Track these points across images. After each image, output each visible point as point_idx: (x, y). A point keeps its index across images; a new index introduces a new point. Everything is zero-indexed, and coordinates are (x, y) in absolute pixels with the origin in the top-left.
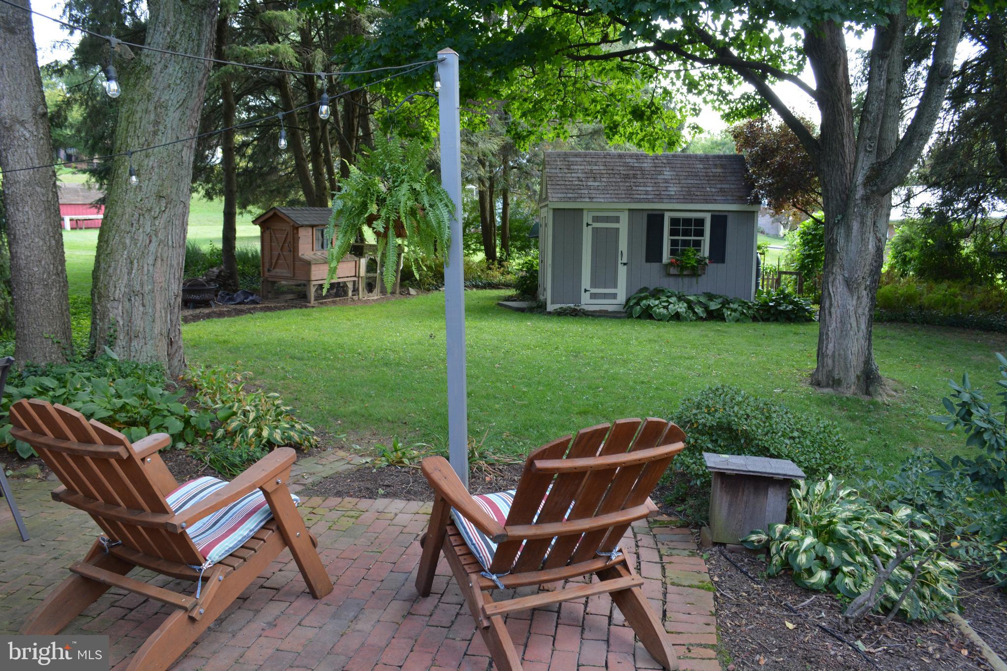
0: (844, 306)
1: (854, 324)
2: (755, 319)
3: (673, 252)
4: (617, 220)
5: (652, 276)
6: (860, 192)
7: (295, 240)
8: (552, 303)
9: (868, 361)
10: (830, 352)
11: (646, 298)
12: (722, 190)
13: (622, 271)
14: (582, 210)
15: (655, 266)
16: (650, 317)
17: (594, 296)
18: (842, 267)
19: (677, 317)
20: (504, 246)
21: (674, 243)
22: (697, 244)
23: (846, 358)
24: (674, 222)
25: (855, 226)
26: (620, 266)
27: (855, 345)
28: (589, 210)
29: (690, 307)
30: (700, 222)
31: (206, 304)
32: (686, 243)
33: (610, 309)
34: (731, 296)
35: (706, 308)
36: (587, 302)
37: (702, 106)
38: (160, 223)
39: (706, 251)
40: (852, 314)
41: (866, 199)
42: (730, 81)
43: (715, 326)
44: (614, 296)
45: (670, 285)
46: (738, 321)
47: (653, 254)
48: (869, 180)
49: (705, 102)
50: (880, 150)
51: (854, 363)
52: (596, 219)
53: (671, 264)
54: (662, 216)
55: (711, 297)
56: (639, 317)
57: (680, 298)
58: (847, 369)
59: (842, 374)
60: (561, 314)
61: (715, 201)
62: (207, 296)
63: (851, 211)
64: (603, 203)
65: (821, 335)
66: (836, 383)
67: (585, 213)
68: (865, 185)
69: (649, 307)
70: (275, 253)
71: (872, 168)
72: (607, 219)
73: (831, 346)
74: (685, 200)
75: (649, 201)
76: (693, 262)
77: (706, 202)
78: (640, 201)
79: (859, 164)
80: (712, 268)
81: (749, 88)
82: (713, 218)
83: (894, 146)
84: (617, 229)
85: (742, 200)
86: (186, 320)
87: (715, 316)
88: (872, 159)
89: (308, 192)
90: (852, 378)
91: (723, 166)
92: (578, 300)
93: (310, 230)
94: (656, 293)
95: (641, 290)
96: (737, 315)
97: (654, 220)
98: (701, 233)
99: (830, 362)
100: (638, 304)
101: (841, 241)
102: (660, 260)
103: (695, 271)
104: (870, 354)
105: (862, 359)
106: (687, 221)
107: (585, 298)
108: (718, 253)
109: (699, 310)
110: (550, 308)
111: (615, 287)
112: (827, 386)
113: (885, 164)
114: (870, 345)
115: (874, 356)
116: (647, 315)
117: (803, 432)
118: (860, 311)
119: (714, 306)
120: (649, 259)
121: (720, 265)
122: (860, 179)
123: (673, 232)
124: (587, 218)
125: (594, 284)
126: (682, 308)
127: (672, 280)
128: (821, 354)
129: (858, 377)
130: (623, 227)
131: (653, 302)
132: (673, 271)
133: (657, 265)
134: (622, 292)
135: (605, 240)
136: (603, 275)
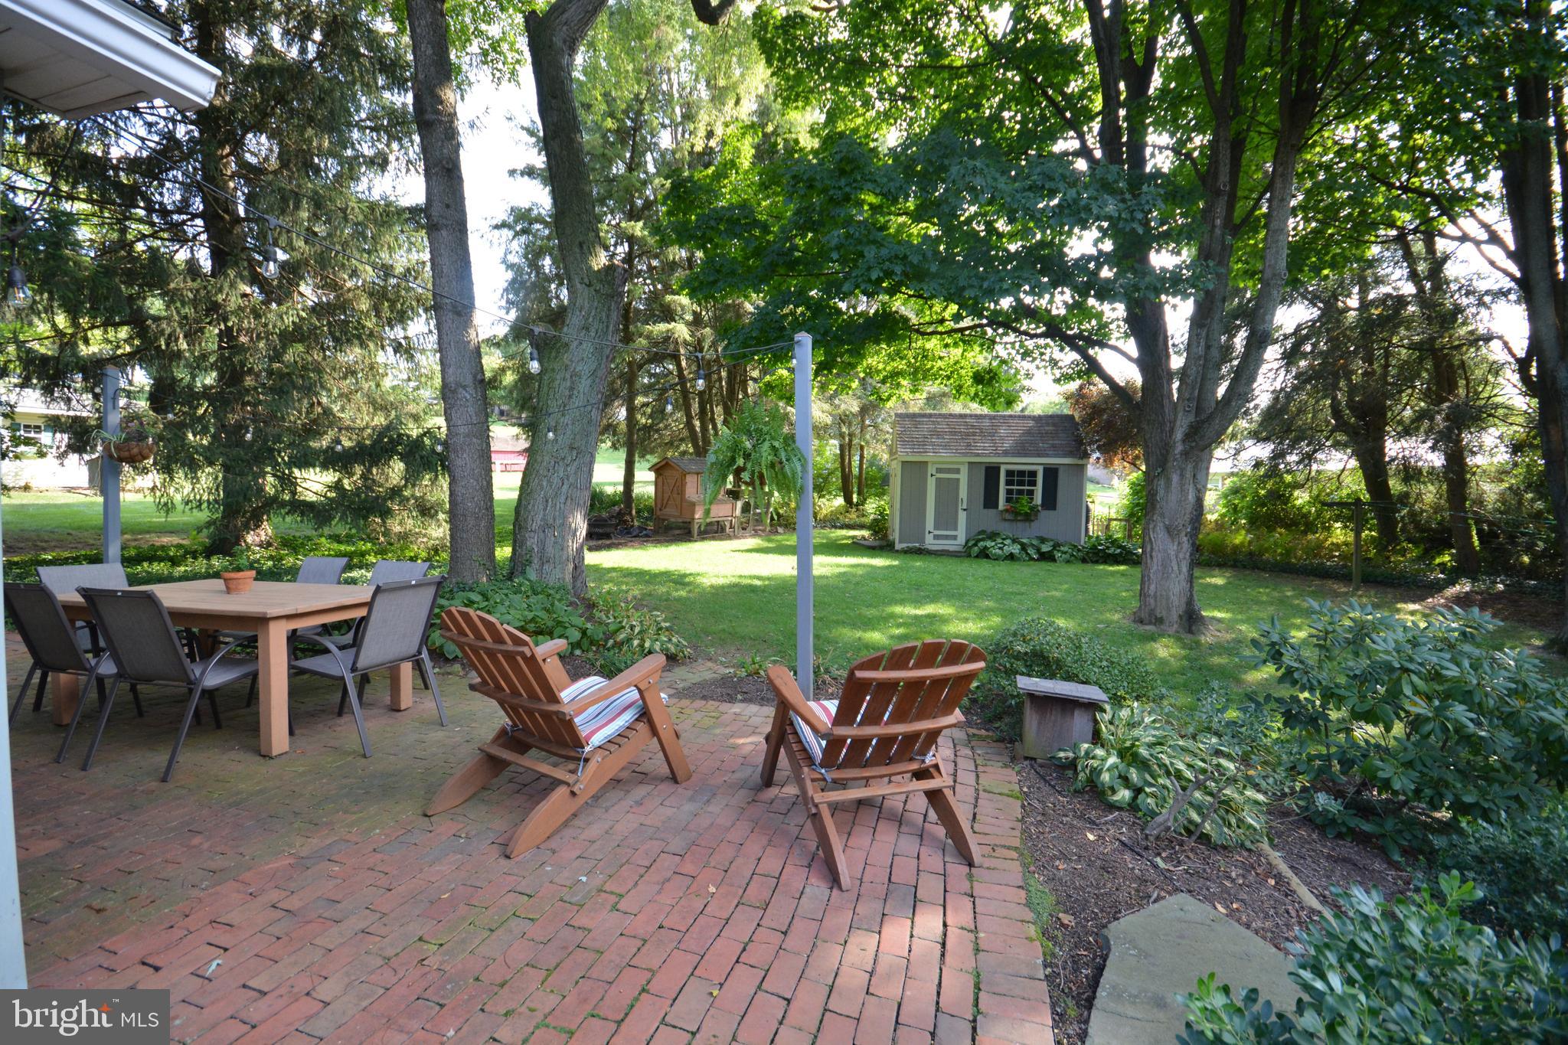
0: (1165, 551)
1: (1176, 568)
2: (1084, 561)
3: (1008, 500)
4: (958, 471)
5: (990, 520)
6: (1179, 448)
7: (683, 485)
8: (900, 542)
9: (1190, 602)
10: (1152, 592)
11: (982, 540)
12: (1053, 446)
13: (962, 517)
14: (926, 463)
15: (992, 512)
16: (987, 557)
17: (936, 537)
18: (1162, 515)
19: (1011, 557)
20: (859, 493)
21: (1009, 492)
22: (1031, 493)
23: (1168, 598)
24: (1009, 473)
25: (1175, 478)
26: (960, 511)
27: (1176, 588)
28: (934, 463)
29: (1024, 547)
30: (1033, 474)
31: (607, 536)
32: (1020, 492)
33: (951, 548)
34: (1061, 540)
35: (1038, 550)
36: (930, 542)
37: (1035, 371)
38: (571, 469)
39: (1038, 499)
40: (1173, 558)
41: (1186, 454)
42: (1062, 350)
43: (1045, 566)
44: (955, 538)
45: (1005, 529)
46: (1068, 562)
47: (990, 501)
48: (1188, 437)
49: (1038, 368)
50: (1199, 410)
51: (1176, 603)
52: (939, 470)
53: (1007, 511)
54: (999, 468)
55: (1043, 540)
56: (977, 556)
57: (1014, 541)
58: (1169, 609)
59: (1164, 614)
60: (907, 552)
61: (1047, 456)
62: (608, 530)
63: (1169, 464)
64: (945, 456)
65: (1143, 577)
66: (1159, 621)
67: (930, 465)
68: (1184, 441)
69: (986, 548)
70: (666, 496)
71: (1191, 426)
72: (949, 471)
73: (1152, 587)
74: (1019, 454)
75: (986, 455)
76: (1027, 509)
77: (1039, 456)
78: (978, 455)
79: (1178, 423)
80: (1045, 515)
81: (1074, 356)
82: (1046, 470)
83: (1213, 405)
84: (958, 480)
85: (1070, 454)
86: (590, 549)
87: (1047, 557)
88: (1191, 418)
89: (695, 445)
90: (1175, 616)
91: (1054, 425)
92: (922, 540)
93: (695, 476)
94: (993, 536)
95: (980, 533)
96: (1067, 556)
97: (992, 472)
98: (1034, 483)
99: (1152, 601)
100: (975, 545)
101: (1161, 492)
102: (996, 506)
103: (1029, 517)
104: (1192, 595)
105: (1184, 600)
106: (1021, 473)
107: (929, 539)
108: (1050, 502)
109: (1031, 551)
110: (898, 546)
111: (956, 529)
112: (1150, 623)
113: (1203, 422)
114: (1191, 587)
115: (1196, 597)
116: (984, 554)
117: (1112, 663)
118: (1181, 555)
119: (1045, 548)
120: (986, 506)
121: (1051, 512)
122: (1179, 435)
123: (1008, 483)
124: (931, 470)
125: (936, 527)
126: (1015, 549)
127: (1007, 525)
128: (1143, 594)
129: (1180, 617)
130: (963, 477)
131: (989, 544)
132: (1008, 516)
133: (993, 511)
134: (962, 534)
135: (948, 489)
136: (945, 519)
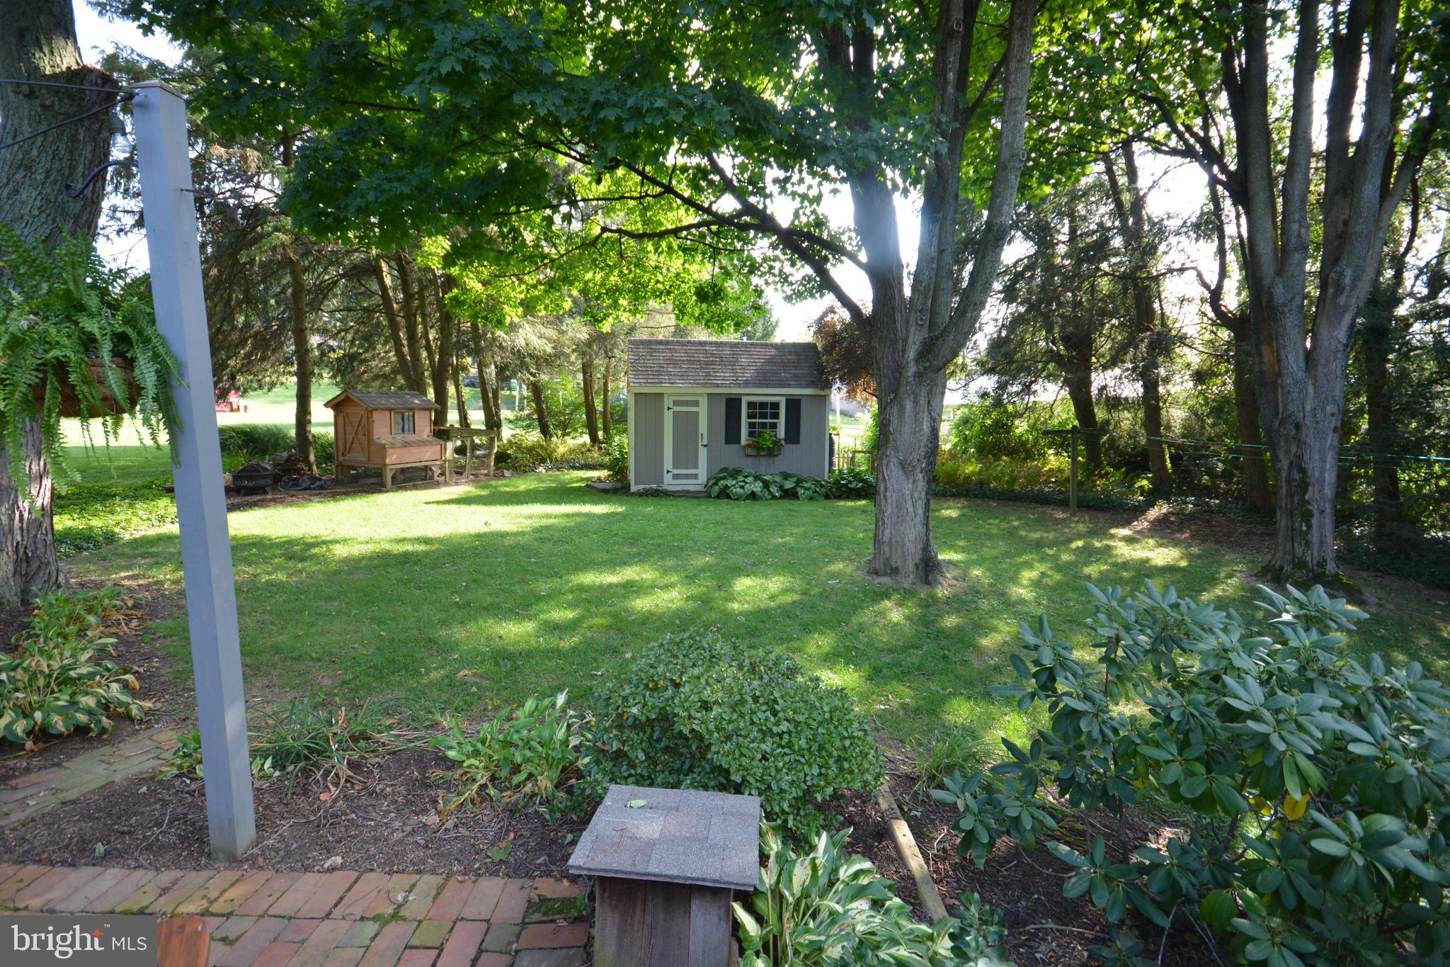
0: (900, 490)
1: (911, 509)
2: (827, 497)
3: (751, 434)
4: (696, 404)
5: (732, 456)
6: (912, 369)
7: (370, 423)
8: (636, 483)
9: (926, 548)
10: (886, 539)
11: (724, 478)
12: (796, 376)
13: (703, 454)
14: (662, 394)
15: (734, 447)
16: (728, 497)
17: (676, 477)
18: (896, 449)
19: (753, 496)
20: (606, 430)
21: (751, 425)
22: (774, 426)
23: (903, 546)
24: (751, 405)
25: (909, 405)
26: (701, 448)
27: (912, 533)
28: (670, 395)
29: (766, 485)
30: (775, 406)
31: (260, 490)
32: (764, 426)
33: (692, 488)
34: (805, 475)
35: (781, 488)
36: (669, 483)
37: (764, 287)
39: (781, 432)
40: (908, 498)
41: (919, 376)
42: (793, 265)
43: (789, 504)
44: (696, 476)
45: (748, 466)
46: (811, 499)
47: (732, 436)
48: (922, 356)
49: (767, 283)
50: (932, 326)
51: (912, 550)
52: (677, 403)
53: (749, 446)
54: (740, 400)
55: (786, 476)
56: (718, 497)
57: (757, 478)
58: (904, 558)
59: (899, 563)
60: (641, 494)
61: (789, 386)
62: (260, 482)
63: (902, 389)
64: (682, 388)
65: (877, 521)
66: (895, 572)
67: (666, 397)
68: (917, 361)
69: (726, 487)
70: (350, 438)
71: (924, 343)
72: (687, 403)
73: (887, 532)
74: (761, 385)
75: (725, 386)
76: (769, 444)
77: (781, 386)
78: (717, 386)
79: (911, 339)
80: (788, 448)
81: (808, 270)
82: (788, 401)
83: (947, 319)
84: (697, 413)
85: (812, 384)
86: (233, 508)
87: (790, 495)
88: (925, 333)
90: (911, 567)
91: (797, 354)
92: (660, 480)
93: (387, 413)
94: (735, 474)
95: (722, 470)
96: (809, 493)
97: (733, 404)
98: (776, 416)
99: (887, 549)
100: (716, 484)
101: (894, 422)
102: (739, 442)
103: (772, 452)
104: (928, 540)
105: (920, 546)
106: (763, 405)
107: (668, 479)
108: (793, 435)
109: (773, 489)
110: (634, 488)
111: (696, 467)
112: (885, 574)
113: (937, 338)
114: (928, 530)
115: (932, 542)
116: (725, 494)
118: (916, 495)
119: (789, 485)
120: (728, 441)
121: (795, 446)
122: (912, 354)
123: (750, 416)
124: (668, 402)
125: (676, 466)
126: (757, 487)
127: (750, 461)
128: (877, 540)
129: (916, 565)
130: (703, 410)
131: (730, 482)
132: (750, 452)
133: (736, 446)
134: (702, 473)
135: (686, 424)
136: (685, 457)
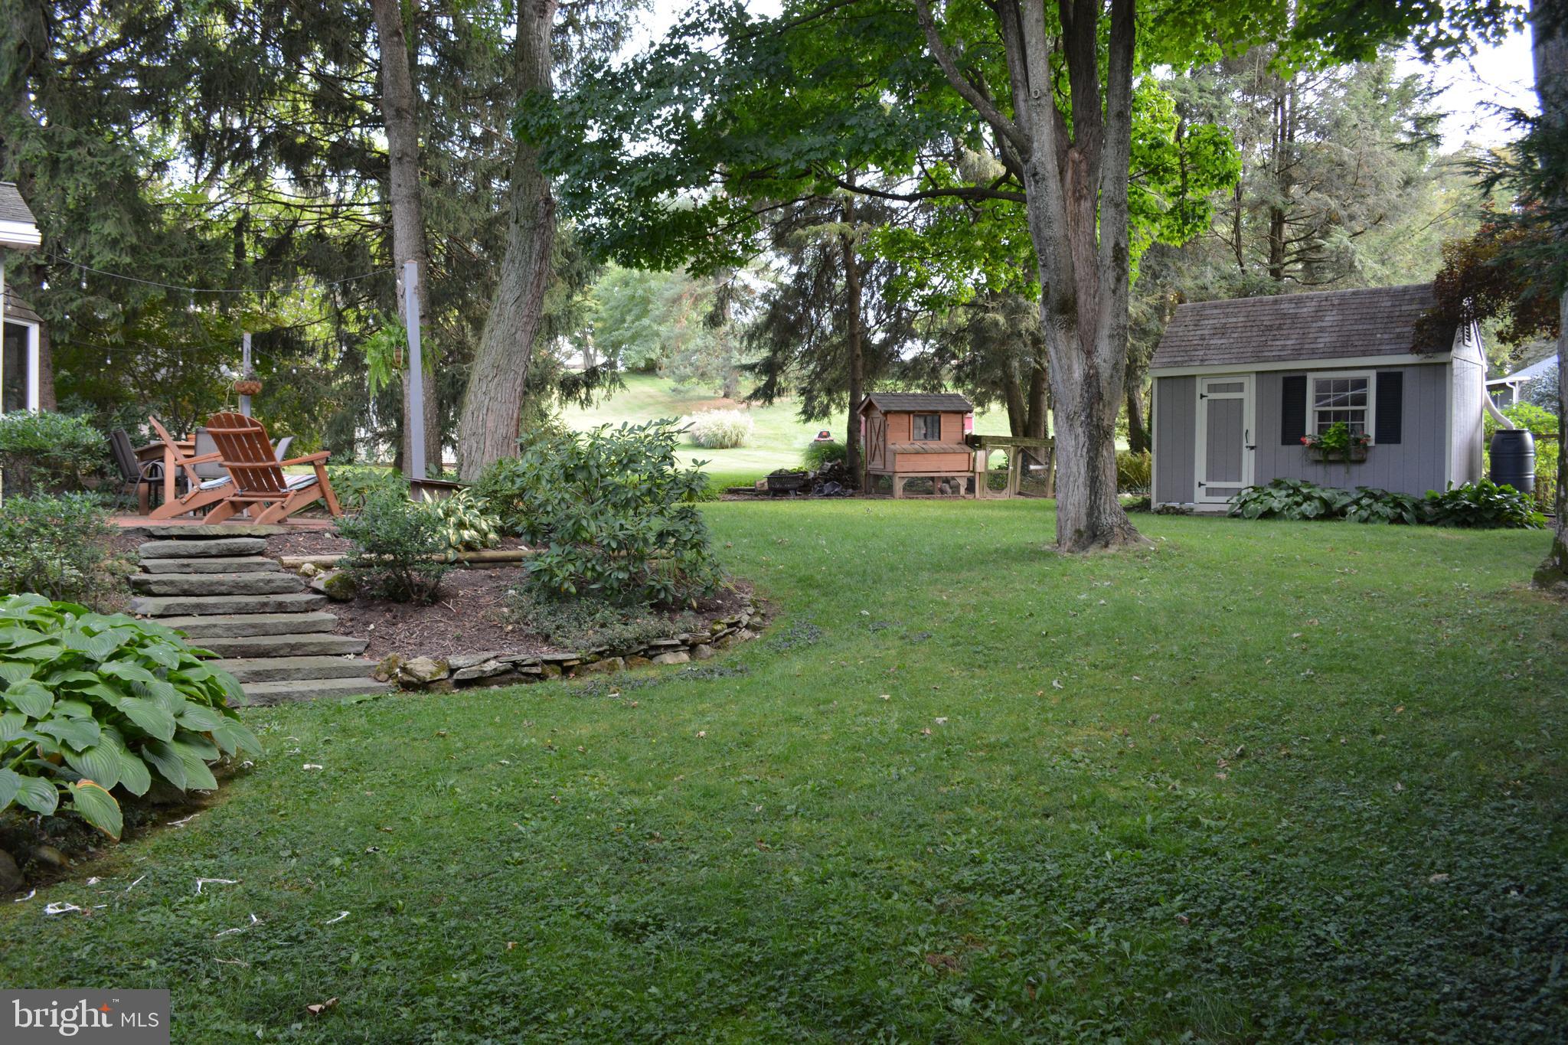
3: (1321, 429)
4: (1240, 387)
5: (1292, 463)
7: (885, 432)
8: (1158, 501)
13: (1249, 459)
14: (1194, 376)
15: (1296, 449)
17: (1210, 492)
21: (1322, 416)
22: (1359, 416)
24: (1320, 386)
26: (1245, 451)
28: (1204, 376)
30: (1362, 383)
32: (1341, 416)
33: (1228, 508)
36: (1202, 500)
39: (1371, 426)
44: (1235, 492)
45: (1317, 477)
47: (1292, 432)
52: (1212, 388)
53: (1318, 447)
54: (1305, 378)
60: (1159, 512)
61: (1379, 352)
64: (1220, 365)
67: (1198, 380)
70: (874, 444)
72: (1228, 388)
74: (1336, 354)
75: (1280, 359)
77: (1364, 354)
78: (1270, 359)
80: (1381, 451)
82: (1381, 378)
84: (1241, 400)
92: (1188, 496)
93: (906, 417)
98: (1362, 400)
102: (1301, 439)
103: (1354, 456)
106: (1342, 385)
107: (1200, 494)
108: (1390, 430)
110: (1156, 505)
111: (1239, 478)
120: (1286, 441)
121: (1393, 446)
123: (1318, 399)
124: (1201, 387)
125: (1211, 476)
127: (1320, 469)
130: (1249, 396)
132: (1319, 455)
133: (1297, 448)
135: (1225, 416)
136: (1223, 463)
